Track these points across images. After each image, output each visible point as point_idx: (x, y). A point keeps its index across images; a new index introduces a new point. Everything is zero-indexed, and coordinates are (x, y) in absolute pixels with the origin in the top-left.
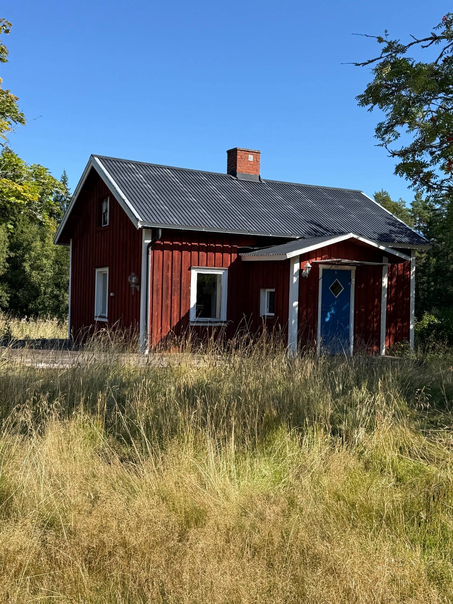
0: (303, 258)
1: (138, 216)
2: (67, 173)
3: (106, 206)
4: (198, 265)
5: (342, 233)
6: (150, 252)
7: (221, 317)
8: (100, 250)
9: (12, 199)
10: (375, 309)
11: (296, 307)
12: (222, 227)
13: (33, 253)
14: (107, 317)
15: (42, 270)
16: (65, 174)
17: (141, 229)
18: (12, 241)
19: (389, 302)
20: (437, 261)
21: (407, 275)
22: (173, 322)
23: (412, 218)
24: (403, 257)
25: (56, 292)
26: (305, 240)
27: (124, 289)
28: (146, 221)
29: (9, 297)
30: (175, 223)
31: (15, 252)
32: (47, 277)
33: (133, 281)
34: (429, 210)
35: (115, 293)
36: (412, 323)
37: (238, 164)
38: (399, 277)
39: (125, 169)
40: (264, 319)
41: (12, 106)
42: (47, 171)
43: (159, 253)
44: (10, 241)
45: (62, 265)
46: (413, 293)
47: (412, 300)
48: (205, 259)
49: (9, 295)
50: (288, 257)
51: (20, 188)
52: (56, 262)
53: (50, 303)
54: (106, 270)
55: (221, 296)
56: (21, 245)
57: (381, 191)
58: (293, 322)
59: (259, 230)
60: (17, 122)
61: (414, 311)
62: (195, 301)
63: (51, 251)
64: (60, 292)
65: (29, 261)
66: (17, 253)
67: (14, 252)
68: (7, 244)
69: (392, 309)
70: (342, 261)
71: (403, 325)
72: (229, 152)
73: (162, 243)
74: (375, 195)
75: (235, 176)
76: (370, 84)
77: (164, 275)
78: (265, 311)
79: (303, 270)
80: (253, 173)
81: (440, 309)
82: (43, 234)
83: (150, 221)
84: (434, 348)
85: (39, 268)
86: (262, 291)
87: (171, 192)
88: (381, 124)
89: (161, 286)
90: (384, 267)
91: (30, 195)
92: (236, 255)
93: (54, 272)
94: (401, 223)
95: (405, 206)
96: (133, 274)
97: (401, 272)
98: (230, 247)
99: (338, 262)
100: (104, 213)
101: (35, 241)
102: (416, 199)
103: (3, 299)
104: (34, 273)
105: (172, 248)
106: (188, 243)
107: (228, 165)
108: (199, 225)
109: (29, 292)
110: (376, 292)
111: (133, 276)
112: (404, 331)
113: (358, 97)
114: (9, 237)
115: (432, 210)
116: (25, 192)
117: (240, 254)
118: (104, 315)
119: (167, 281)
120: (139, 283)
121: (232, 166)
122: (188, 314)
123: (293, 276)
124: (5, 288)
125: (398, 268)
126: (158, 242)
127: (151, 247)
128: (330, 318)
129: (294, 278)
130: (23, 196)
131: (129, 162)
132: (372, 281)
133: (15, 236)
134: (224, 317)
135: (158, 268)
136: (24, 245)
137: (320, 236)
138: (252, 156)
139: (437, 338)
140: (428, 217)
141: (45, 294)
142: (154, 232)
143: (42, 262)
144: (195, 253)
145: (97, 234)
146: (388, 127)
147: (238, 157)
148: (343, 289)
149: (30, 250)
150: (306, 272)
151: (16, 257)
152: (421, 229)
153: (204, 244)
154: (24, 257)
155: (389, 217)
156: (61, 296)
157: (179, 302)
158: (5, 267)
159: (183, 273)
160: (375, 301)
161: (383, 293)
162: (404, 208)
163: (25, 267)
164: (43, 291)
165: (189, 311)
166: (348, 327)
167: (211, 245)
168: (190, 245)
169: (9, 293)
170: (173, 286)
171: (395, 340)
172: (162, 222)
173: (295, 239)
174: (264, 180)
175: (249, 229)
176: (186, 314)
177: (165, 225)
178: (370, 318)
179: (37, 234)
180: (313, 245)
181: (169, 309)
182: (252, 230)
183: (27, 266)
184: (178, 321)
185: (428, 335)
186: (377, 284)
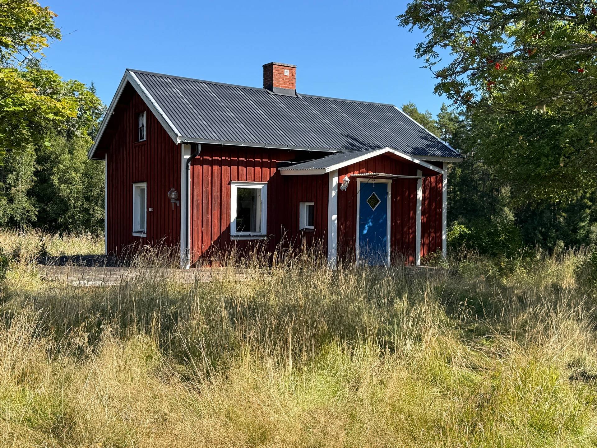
0: (341, 172)
1: (176, 131)
2: (95, 85)
3: (143, 121)
4: (238, 180)
5: (378, 147)
6: (190, 168)
7: (261, 231)
8: (137, 165)
9: (51, 116)
10: (410, 221)
11: (335, 220)
12: (261, 142)
13: (62, 166)
14: (146, 232)
15: (71, 183)
16: (92, 86)
17: (180, 145)
18: (39, 154)
19: (423, 213)
20: (462, 171)
21: (440, 188)
22: (214, 237)
23: (438, 129)
24: (437, 170)
25: (86, 205)
26: (343, 154)
27: (163, 205)
28: (185, 136)
29: (37, 212)
30: (214, 138)
31: (43, 165)
32: (76, 191)
33: (173, 197)
34: (454, 121)
35: (154, 209)
36: (445, 234)
37: (274, 79)
38: (431, 189)
39: (162, 83)
40: (304, 232)
41: (48, 21)
42: (85, 86)
43: (198, 168)
44: (37, 155)
45: (91, 178)
46: (445, 204)
47: (445, 211)
48: (245, 173)
49: (37, 209)
50: (327, 172)
51: (58, 105)
52: (86, 175)
53: (80, 216)
54: (144, 185)
55: (261, 210)
56: (49, 158)
57: (408, 104)
58: (333, 235)
59: (298, 145)
60: (53, 37)
61: (446, 222)
62: (236, 216)
63: (80, 164)
64: (90, 205)
65: (58, 174)
66: (45, 166)
67: (41, 166)
68: (34, 157)
69: (425, 221)
70: (380, 175)
71: (436, 235)
72: (265, 67)
73: (201, 159)
74: (403, 107)
75: (272, 90)
76: (409, 4)
77: (204, 190)
78: (304, 224)
79: (341, 184)
80: (289, 87)
81: (466, 217)
82: (72, 146)
83: (189, 136)
84: (465, 257)
85: (68, 182)
86: (301, 205)
87: (209, 107)
88: (421, 44)
89: (201, 201)
90: (419, 180)
91: (68, 111)
92: (275, 169)
93: (84, 185)
94: (433, 137)
95: (431, 118)
96: (172, 189)
97: (433, 185)
98: (269, 161)
99: (375, 176)
100: (140, 128)
101: (64, 153)
102: (442, 111)
103: (32, 213)
104: (63, 187)
105: (211, 163)
106: (227, 158)
107: (264, 80)
108: (238, 140)
109: (58, 206)
110: (411, 204)
111: (173, 191)
112: (437, 241)
113: (398, 17)
114: (36, 150)
115: (458, 122)
116: (63, 108)
117: (279, 169)
118: (141, 230)
119: (207, 196)
120: (179, 198)
121: (268, 81)
122: (228, 228)
123: (332, 190)
124: (33, 202)
125: (430, 181)
126: (197, 157)
127: (190, 163)
128: (368, 231)
129: (333, 191)
130: (62, 112)
131: (165, 77)
132: (407, 193)
133: (42, 149)
134: (264, 231)
135: (198, 183)
136: (52, 158)
137: (356, 150)
138: (288, 71)
139: (469, 247)
140: (454, 129)
141: (75, 207)
142: (193, 147)
143: (71, 175)
144: (234, 168)
145: (134, 149)
146: (428, 47)
147: (274, 71)
148: (380, 202)
149: (59, 163)
150: (345, 186)
151: (44, 170)
152: (447, 140)
153: (244, 159)
154: (52, 170)
155: (422, 131)
156: (92, 210)
157: (219, 217)
158: (32, 181)
159: (223, 188)
160: (410, 213)
161: (418, 205)
162: (430, 119)
163: (53, 180)
164: (72, 205)
165: (229, 225)
166: (385, 239)
167: (251, 159)
168: (229, 159)
169: (38, 207)
170: (213, 201)
171: (429, 251)
172: (201, 137)
173: (332, 153)
174: (300, 94)
175: (287, 144)
176: (227, 228)
177: (204, 140)
178: (405, 229)
179: (65, 146)
180: (351, 159)
181: (210, 224)
182: (290, 144)
183: (55, 180)
184: (219, 235)
185: (460, 245)
186: (412, 196)
